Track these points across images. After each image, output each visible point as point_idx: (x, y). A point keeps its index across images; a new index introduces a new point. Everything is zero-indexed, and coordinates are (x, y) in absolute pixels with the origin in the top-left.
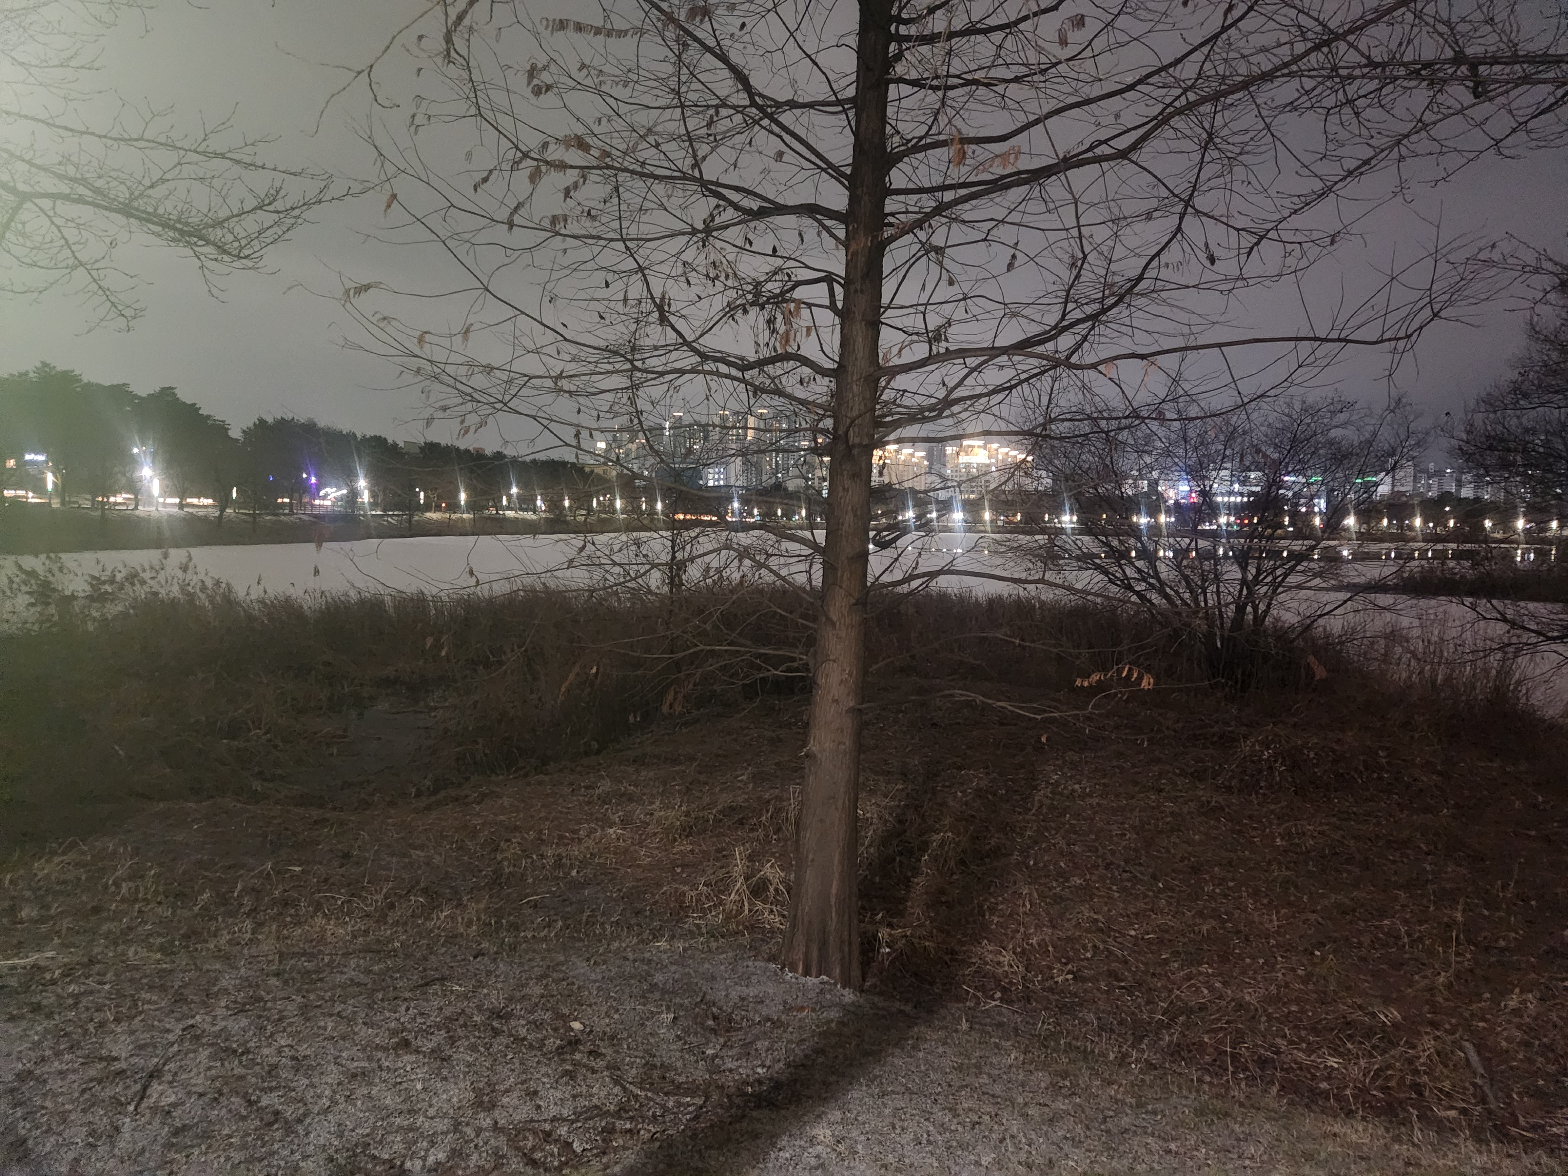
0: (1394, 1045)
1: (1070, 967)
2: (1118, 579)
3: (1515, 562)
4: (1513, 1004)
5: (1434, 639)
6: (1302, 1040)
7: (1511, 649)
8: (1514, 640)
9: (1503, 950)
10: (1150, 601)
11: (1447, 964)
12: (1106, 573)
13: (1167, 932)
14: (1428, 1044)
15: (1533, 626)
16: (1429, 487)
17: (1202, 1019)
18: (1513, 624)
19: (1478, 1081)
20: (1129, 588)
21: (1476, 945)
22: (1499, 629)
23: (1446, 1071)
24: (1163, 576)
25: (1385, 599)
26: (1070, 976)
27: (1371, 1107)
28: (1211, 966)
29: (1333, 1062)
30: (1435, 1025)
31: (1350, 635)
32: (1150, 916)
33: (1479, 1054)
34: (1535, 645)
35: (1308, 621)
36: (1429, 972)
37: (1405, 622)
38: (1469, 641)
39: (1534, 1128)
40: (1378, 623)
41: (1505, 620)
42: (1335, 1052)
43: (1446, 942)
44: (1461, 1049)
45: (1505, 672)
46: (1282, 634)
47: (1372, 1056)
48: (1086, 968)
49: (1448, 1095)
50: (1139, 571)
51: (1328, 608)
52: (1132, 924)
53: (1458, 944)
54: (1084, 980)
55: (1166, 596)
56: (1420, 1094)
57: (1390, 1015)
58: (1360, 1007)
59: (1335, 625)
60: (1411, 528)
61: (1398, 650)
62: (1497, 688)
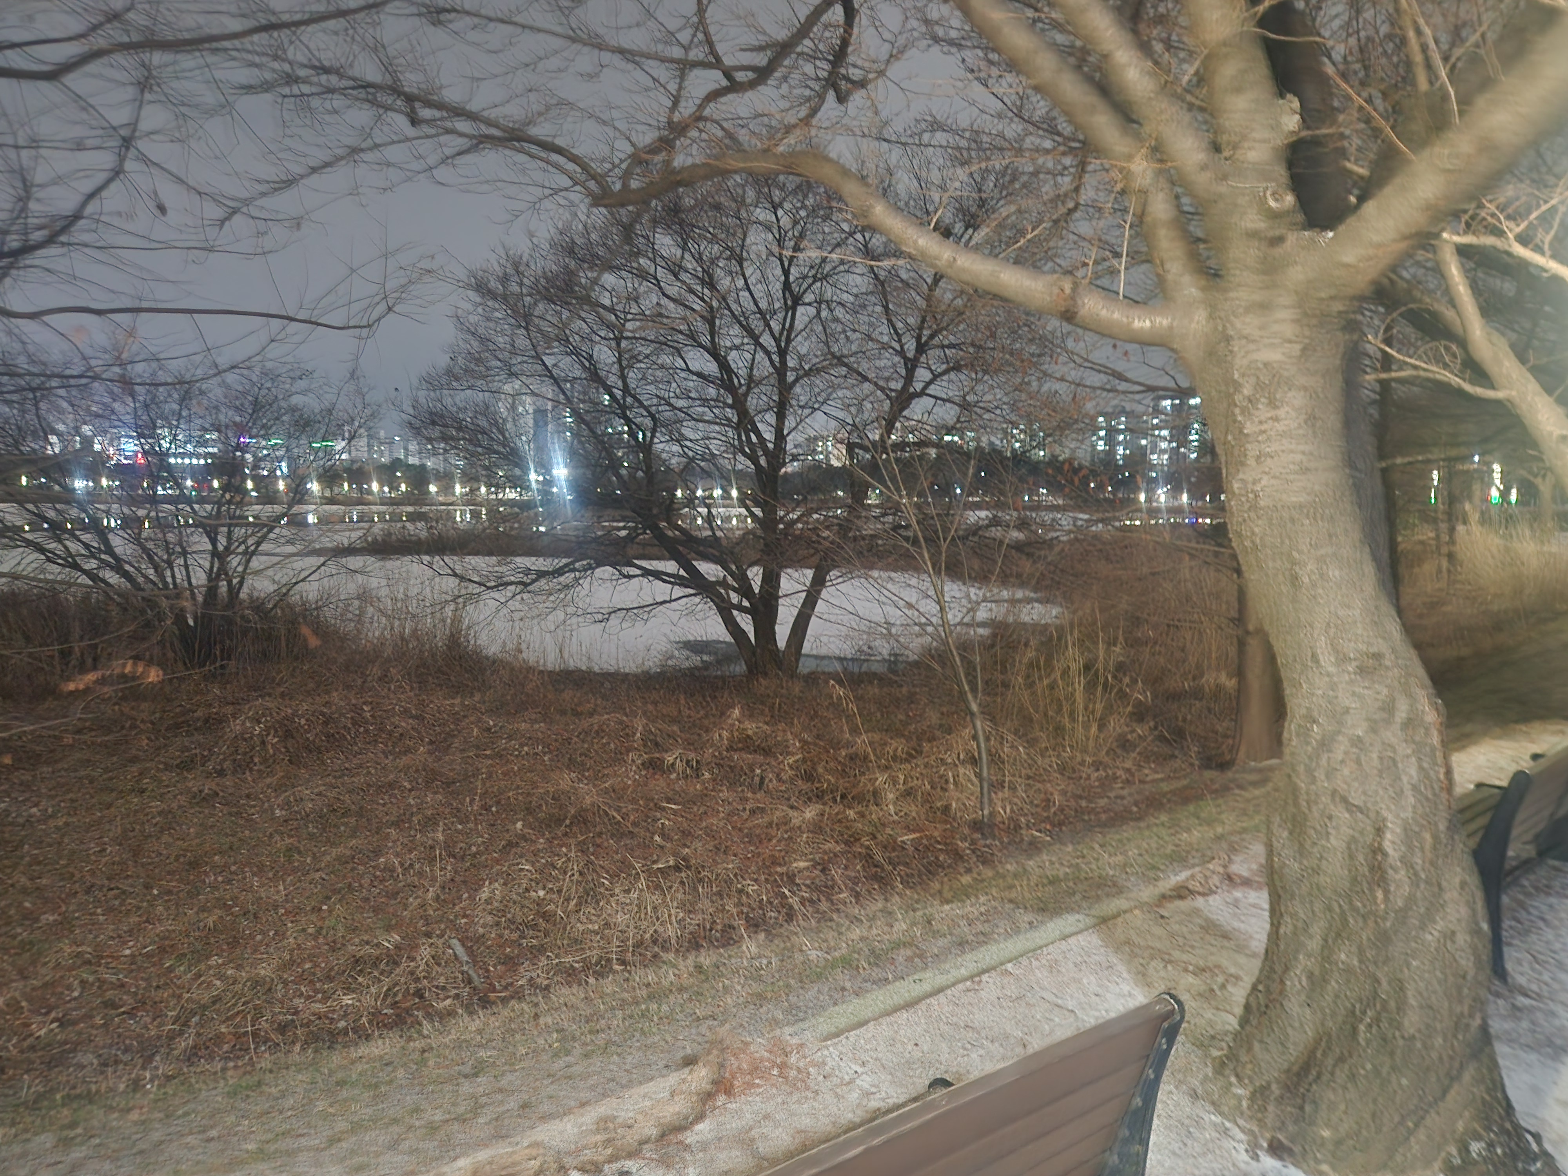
0: (397, 964)
1: (53, 1015)
2: (59, 557)
3: (455, 522)
4: (484, 896)
5: (401, 596)
6: (317, 991)
7: (461, 600)
8: (463, 592)
9: (474, 856)
10: (103, 581)
11: (434, 879)
12: (41, 549)
13: (167, 938)
14: (425, 952)
15: (476, 579)
16: (382, 454)
17: (218, 1012)
18: (462, 578)
19: (465, 968)
20: (76, 566)
21: (454, 857)
22: (453, 582)
23: (439, 970)
24: (118, 551)
25: (355, 562)
26: (55, 1025)
27: (385, 1025)
28: (219, 956)
29: (347, 1000)
30: (428, 935)
31: (325, 599)
32: (145, 929)
33: (463, 945)
34: (479, 594)
35: (284, 590)
36: (420, 893)
37: (374, 583)
38: (429, 596)
39: (506, 988)
40: (350, 587)
41: (455, 575)
42: (348, 990)
43: (432, 860)
44: (450, 947)
45: (457, 620)
46: (258, 605)
47: (380, 981)
48: (75, 1009)
49: (444, 988)
50: (87, 546)
51: (303, 574)
52: (125, 943)
53: (441, 860)
54: (74, 1023)
55: (126, 575)
56: (421, 997)
57: (390, 940)
58: (367, 943)
59: (311, 591)
60: (369, 492)
61: (370, 610)
62: (452, 635)
